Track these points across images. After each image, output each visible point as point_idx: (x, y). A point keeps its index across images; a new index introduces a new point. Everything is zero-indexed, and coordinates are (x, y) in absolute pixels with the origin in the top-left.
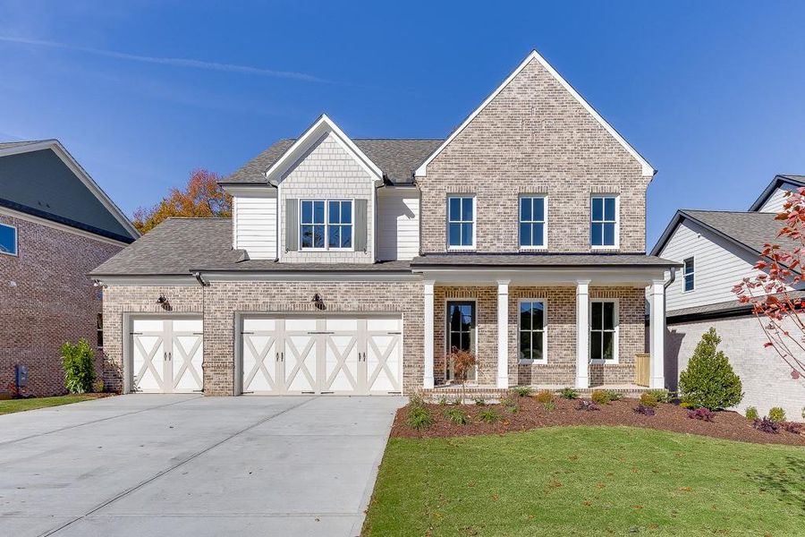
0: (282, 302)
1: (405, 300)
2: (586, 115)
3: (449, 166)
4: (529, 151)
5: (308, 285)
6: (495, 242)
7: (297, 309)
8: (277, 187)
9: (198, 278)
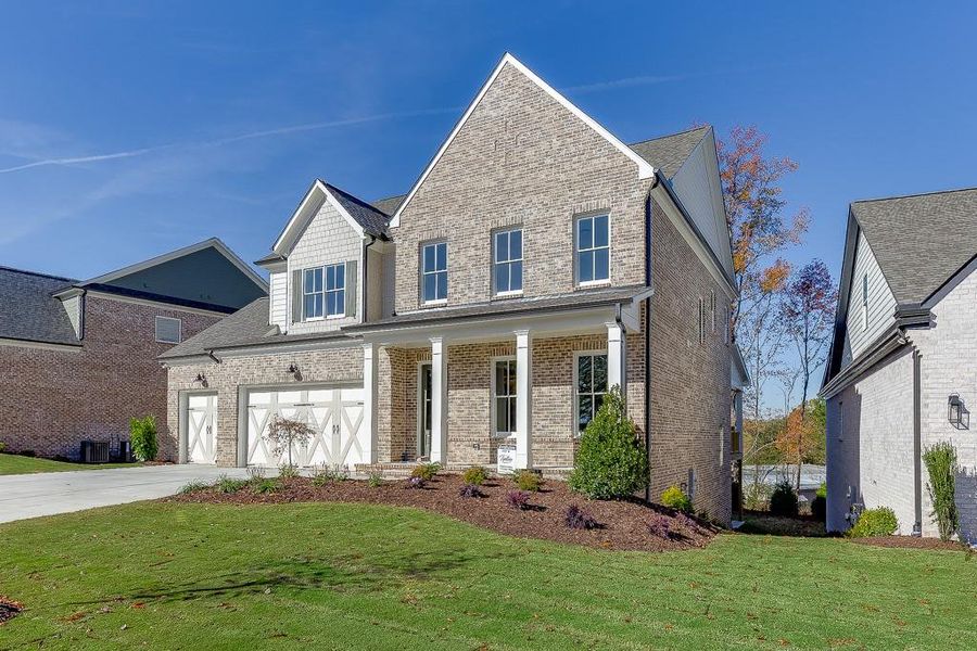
2: (567, 116)
3: (421, 211)
6: (467, 292)
8: (286, 261)
9: (212, 356)
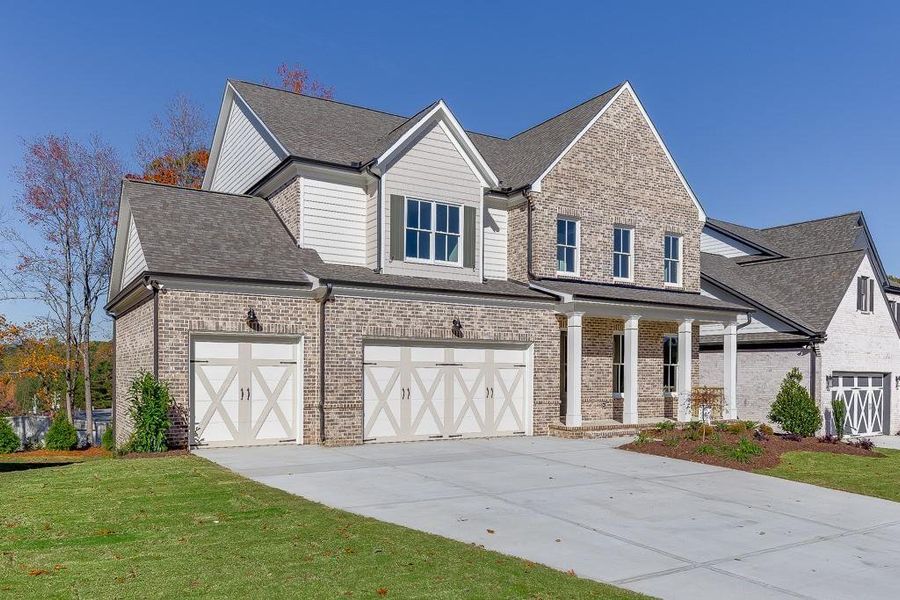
0: (416, 326)
1: (536, 330)
2: (662, 155)
3: (559, 185)
4: (621, 181)
5: (444, 307)
6: (596, 271)
7: (433, 336)
8: (379, 178)
